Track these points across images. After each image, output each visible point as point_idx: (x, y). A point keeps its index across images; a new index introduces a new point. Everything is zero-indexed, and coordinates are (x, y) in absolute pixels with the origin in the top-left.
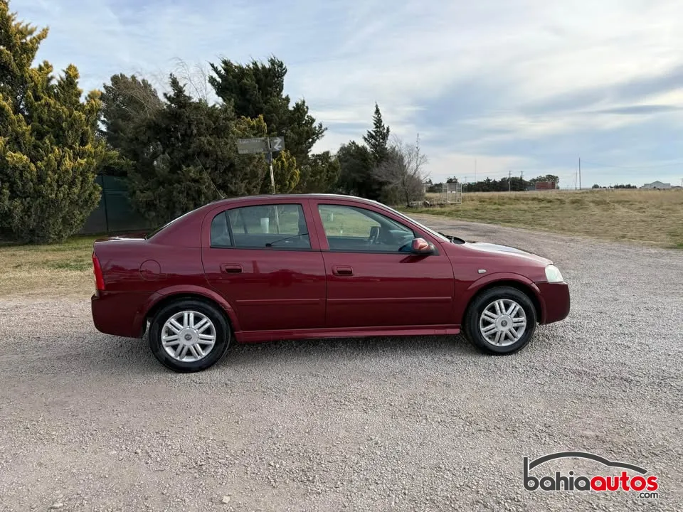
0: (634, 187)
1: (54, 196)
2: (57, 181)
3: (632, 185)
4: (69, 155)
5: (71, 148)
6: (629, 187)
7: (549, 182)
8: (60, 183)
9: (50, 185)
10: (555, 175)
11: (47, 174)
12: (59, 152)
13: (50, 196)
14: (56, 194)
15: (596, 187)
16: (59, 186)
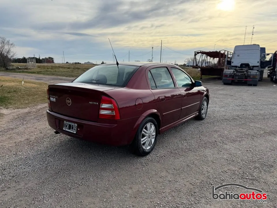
0: (81, 63)
3: (80, 63)
6: (79, 63)
7: (50, 60)
10: (52, 57)
15: (67, 63)
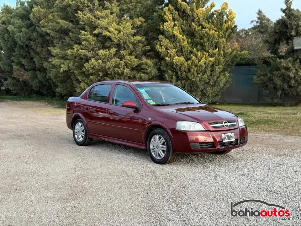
1: (194, 79)
2: (197, 71)
4: (206, 56)
5: (208, 52)
8: (198, 72)
9: (193, 73)
11: (192, 68)
12: (201, 55)
13: (193, 80)
14: (196, 79)
16: (198, 74)
